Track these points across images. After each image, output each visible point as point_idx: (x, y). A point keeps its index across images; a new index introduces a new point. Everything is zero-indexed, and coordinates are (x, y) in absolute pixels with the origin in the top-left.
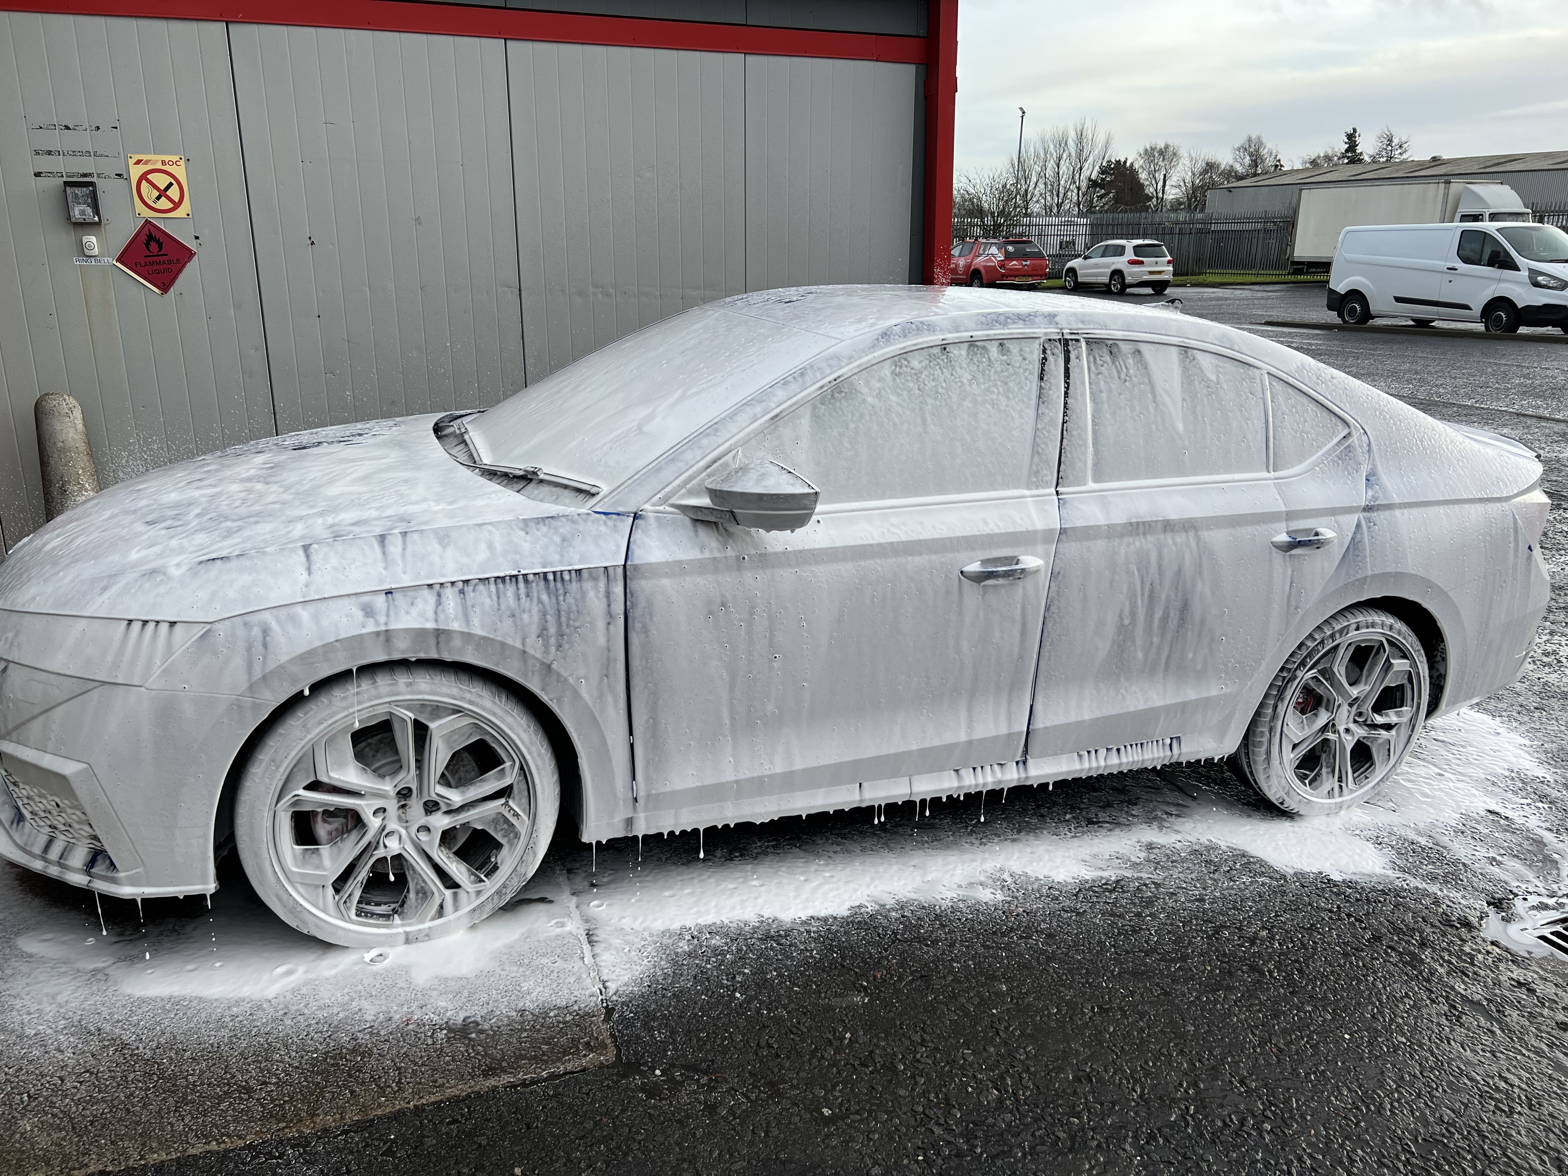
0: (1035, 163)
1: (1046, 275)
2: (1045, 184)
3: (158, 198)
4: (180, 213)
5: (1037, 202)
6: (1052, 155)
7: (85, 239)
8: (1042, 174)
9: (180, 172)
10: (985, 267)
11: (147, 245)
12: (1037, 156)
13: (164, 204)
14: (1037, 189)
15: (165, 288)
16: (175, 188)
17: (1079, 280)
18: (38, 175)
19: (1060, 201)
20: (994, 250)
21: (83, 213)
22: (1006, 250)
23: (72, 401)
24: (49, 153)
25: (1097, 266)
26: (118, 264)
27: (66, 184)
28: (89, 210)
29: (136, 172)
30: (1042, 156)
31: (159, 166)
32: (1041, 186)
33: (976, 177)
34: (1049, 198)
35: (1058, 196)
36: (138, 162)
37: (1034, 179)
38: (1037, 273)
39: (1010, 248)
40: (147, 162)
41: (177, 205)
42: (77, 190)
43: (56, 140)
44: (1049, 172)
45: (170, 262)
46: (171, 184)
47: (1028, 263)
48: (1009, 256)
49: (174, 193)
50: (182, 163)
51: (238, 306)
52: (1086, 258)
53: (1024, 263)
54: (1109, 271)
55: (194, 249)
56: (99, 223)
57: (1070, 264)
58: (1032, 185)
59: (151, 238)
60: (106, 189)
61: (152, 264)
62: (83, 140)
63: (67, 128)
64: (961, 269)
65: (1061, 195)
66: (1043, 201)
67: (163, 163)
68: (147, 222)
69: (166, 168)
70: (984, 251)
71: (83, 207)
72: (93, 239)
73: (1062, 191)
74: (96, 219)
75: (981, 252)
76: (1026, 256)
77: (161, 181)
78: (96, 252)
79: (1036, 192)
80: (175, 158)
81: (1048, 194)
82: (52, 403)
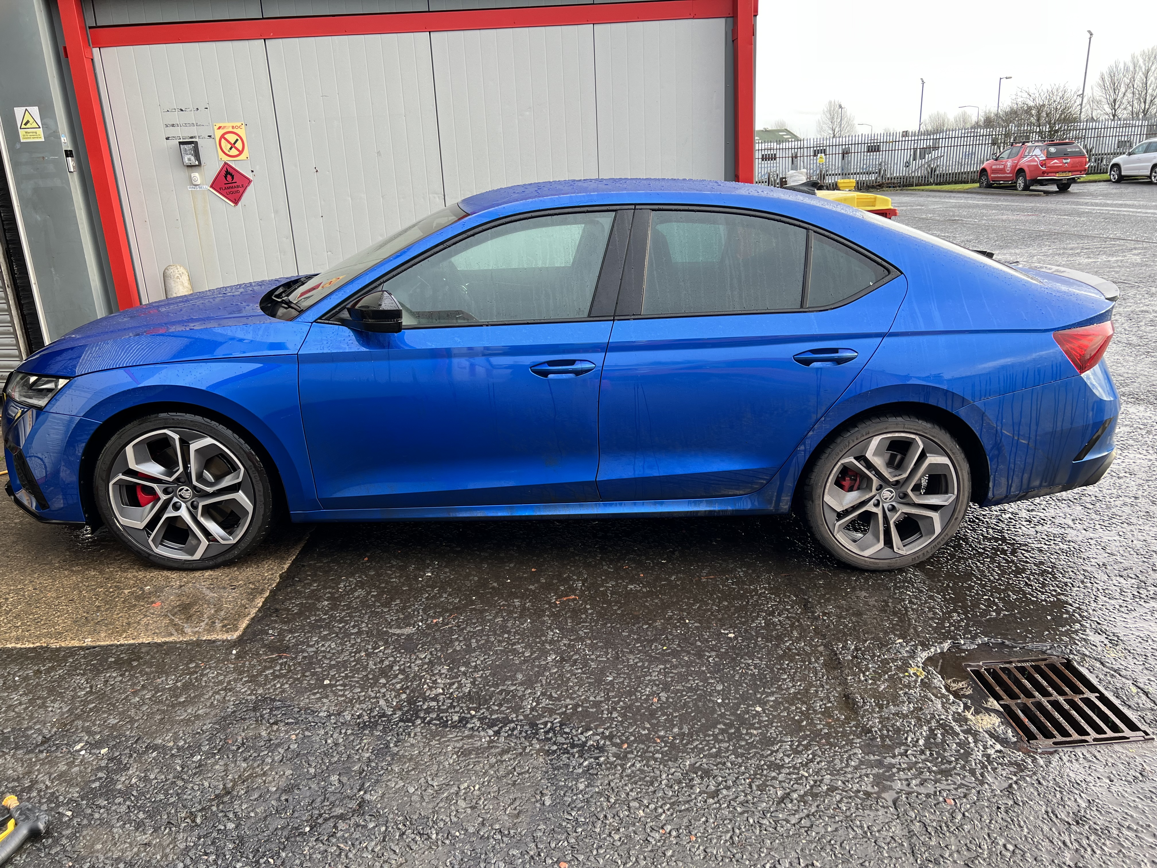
0: (1125, 76)
1: (1085, 170)
2: (1133, 93)
3: (231, 149)
4: (242, 157)
5: (1125, 109)
6: (1140, 67)
7: (193, 175)
8: (1131, 85)
9: (242, 132)
10: (1029, 166)
11: (226, 177)
12: (1127, 70)
13: (234, 152)
14: (1126, 98)
15: (236, 202)
16: (240, 141)
17: (1123, 173)
18: (167, 139)
19: (1147, 107)
20: (1037, 152)
21: (189, 159)
22: (1048, 152)
23: (181, 270)
24: (173, 125)
25: (1139, 161)
26: (211, 189)
27: (180, 143)
28: (193, 158)
29: (218, 134)
30: (1132, 69)
31: (231, 130)
32: (1129, 95)
33: (1036, 92)
34: (1136, 105)
35: (1145, 103)
36: (219, 128)
37: (1123, 90)
38: (1076, 169)
39: (1052, 150)
40: (225, 127)
41: (241, 152)
42: (186, 146)
43: (175, 117)
44: (1138, 83)
45: (238, 187)
46: (237, 140)
47: (1068, 161)
48: (1050, 156)
49: (239, 145)
50: (243, 126)
51: (276, 212)
52: (1130, 154)
53: (1064, 161)
54: (1150, 165)
55: (251, 178)
56: (200, 165)
57: (1115, 160)
58: (1121, 95)
59: (227, 173)
60: (204, 146)
61: (229, 188)
62: (190, 117)
63: (182, 110)
64: (1008, 169)
65: (1148, 102)
66: (1130, 108)
67: (233, 127)
68: (226, 163)
69: (235, 130)
70: (1029, 153)
71: (189, 156)
72: (197, 175)
73: (1149, 99)
74: (197, 163)
75: (1026, 154)
76: (1066, 155)
77: (232, 138)
78: (199, 182)
79: (1125, 101)
80: (239, 124)
81: (1135, 102)
82: (170, 271)
